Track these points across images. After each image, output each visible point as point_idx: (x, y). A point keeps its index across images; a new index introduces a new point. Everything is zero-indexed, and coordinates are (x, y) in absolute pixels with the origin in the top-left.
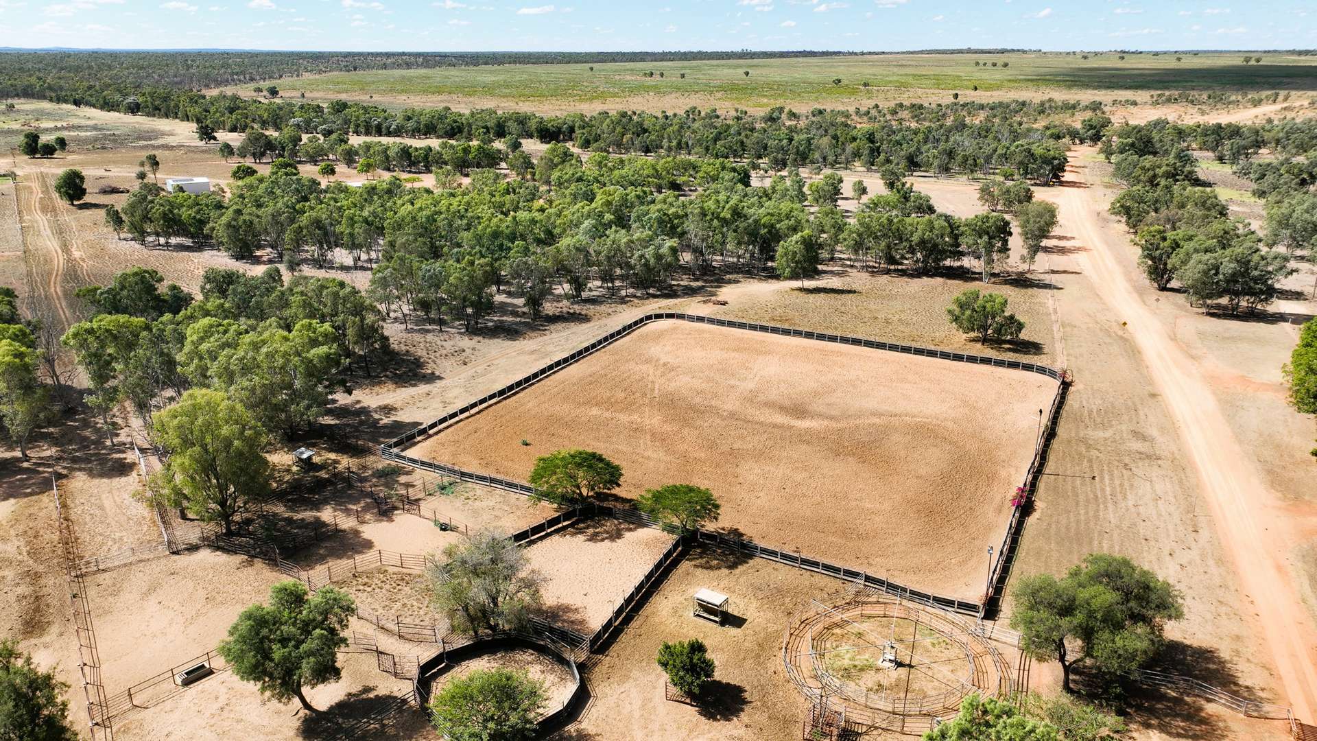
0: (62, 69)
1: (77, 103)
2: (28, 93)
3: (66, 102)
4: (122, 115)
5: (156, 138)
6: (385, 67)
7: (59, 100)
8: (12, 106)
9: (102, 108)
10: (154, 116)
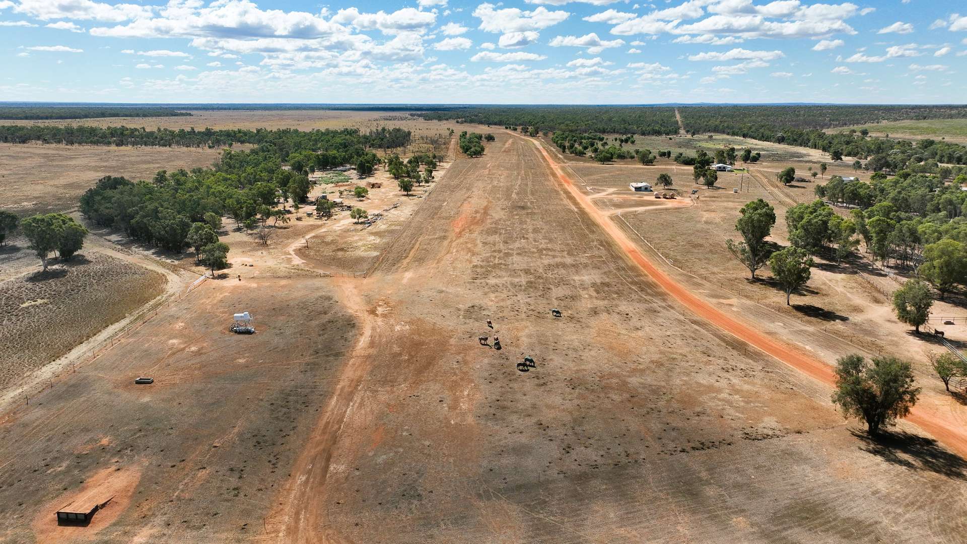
0: (724, 116)
1: (744, 136)
2: (716, 130)
3: (737, 135)
4: (772, 144)
5: (802, 157)
6: (951, 117)
7: (734, 134)
8: (711, 137)
9: (760, 140)
10: (792, 145)
